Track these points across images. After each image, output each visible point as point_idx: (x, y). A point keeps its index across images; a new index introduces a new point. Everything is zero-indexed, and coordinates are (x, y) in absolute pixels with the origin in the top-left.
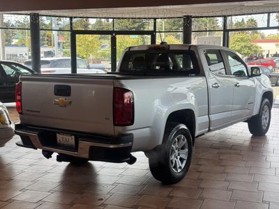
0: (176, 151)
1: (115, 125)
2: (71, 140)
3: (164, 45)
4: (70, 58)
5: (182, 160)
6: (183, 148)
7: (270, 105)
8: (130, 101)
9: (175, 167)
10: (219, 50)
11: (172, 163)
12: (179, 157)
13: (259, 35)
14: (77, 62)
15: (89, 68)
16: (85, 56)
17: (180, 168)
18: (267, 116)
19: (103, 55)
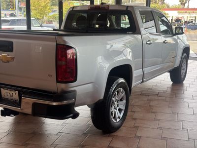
0: (116, 103)
1: (58, 81)
2: (15, 95)
3: (103, 6)
4: (26, 18)
5: (120, 110)
6: (121, 100)
7: (187, 58)
8: (73, 56)
9: (115, 118)
10: (151, 11)
11: (112, 114)
12: (118, 108)
13: (165, 5)
14: (32, 21)
15: (41, 26)
16: (39, 18)
17: (119, 117)
18: (185, 67)
19: (54, 17)
